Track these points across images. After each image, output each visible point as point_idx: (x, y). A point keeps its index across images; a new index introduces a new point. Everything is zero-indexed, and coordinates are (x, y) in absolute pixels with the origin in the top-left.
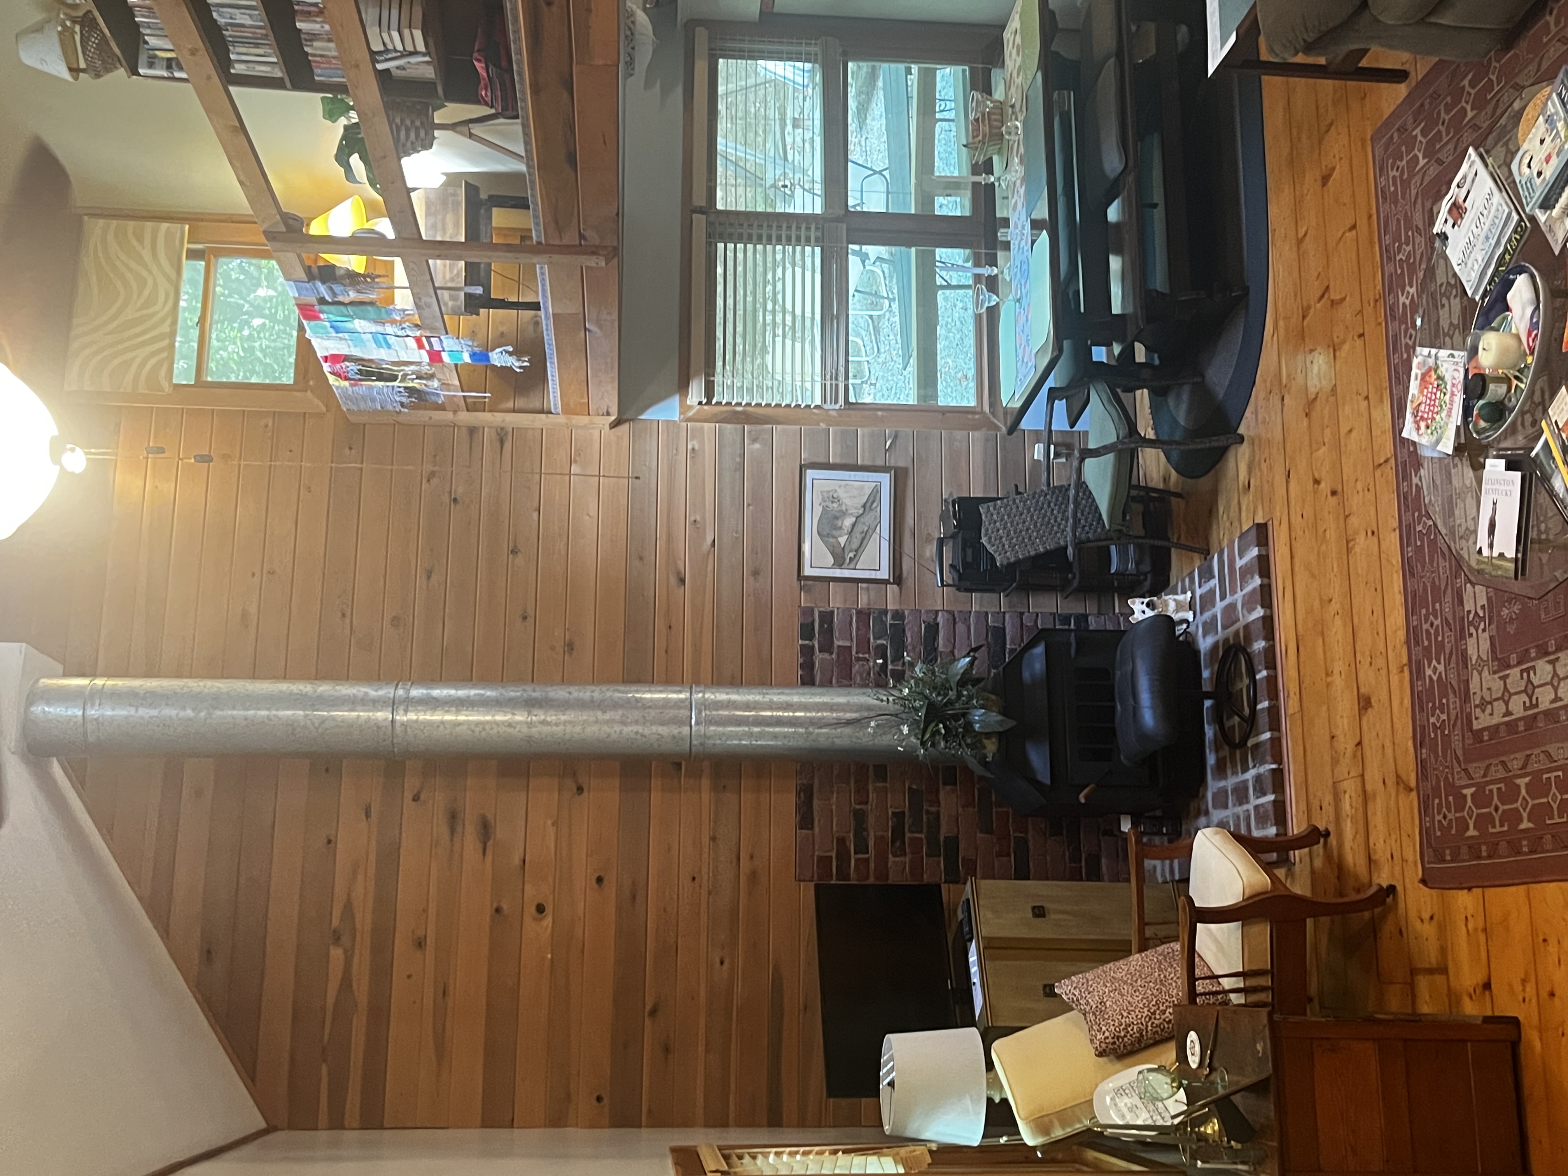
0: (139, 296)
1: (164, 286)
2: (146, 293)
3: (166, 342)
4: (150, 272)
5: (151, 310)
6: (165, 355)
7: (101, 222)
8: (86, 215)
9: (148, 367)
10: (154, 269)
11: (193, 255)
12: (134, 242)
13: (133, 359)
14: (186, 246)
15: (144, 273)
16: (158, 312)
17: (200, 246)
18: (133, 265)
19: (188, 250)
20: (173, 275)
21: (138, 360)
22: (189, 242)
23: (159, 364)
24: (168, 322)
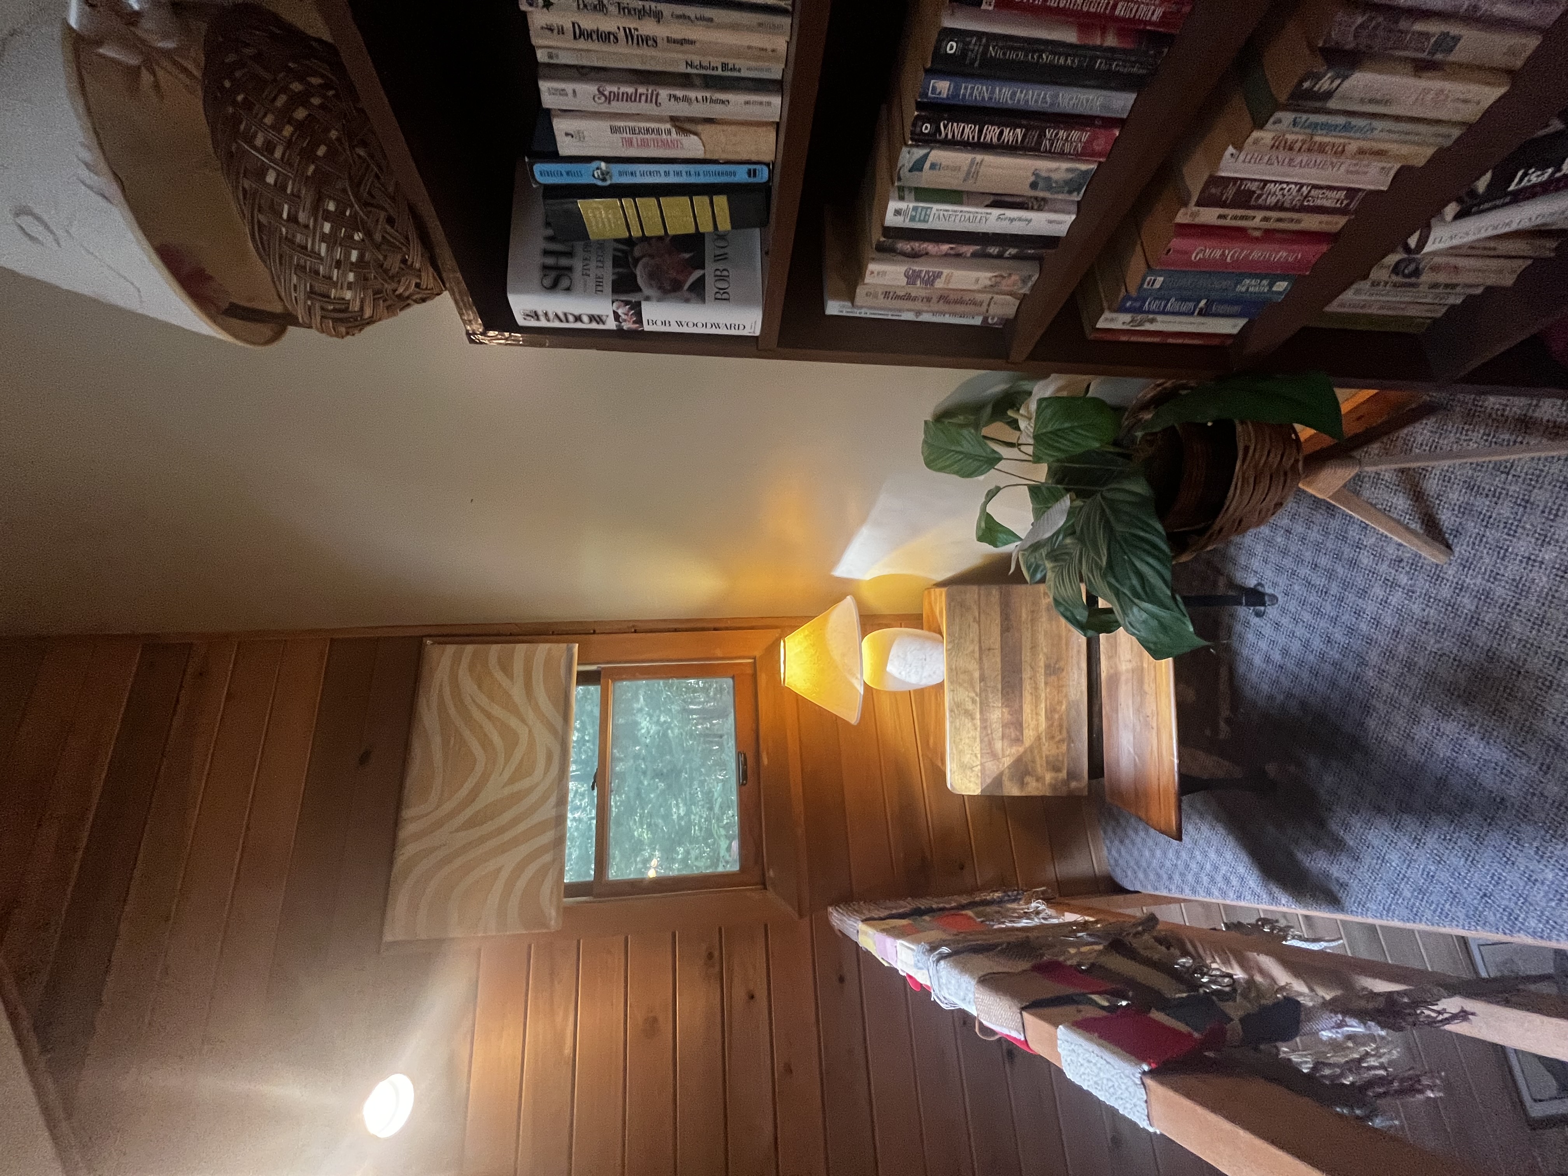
0: (507, 760)
1: (544, 739)
2: (518, 754)
3: (549, 836)
4: (523, 721)
5: (525, 783)
6: (547, 858)
7: (450, 649)
8: (430, 636)
9: (521, 884)
10: (530, 716)
11: (585, 678)
12: (499, 675)
13: (499, 870)
14: (576, 668)
15: (514, 722)
16: (537, 785)
17: (594, 668)
18: (497, 711)
19: (579, 673)
20: (558, 722)
21: (504, 875)
22: (578, 664)
23: (543, 872)
24: (553, 800)
